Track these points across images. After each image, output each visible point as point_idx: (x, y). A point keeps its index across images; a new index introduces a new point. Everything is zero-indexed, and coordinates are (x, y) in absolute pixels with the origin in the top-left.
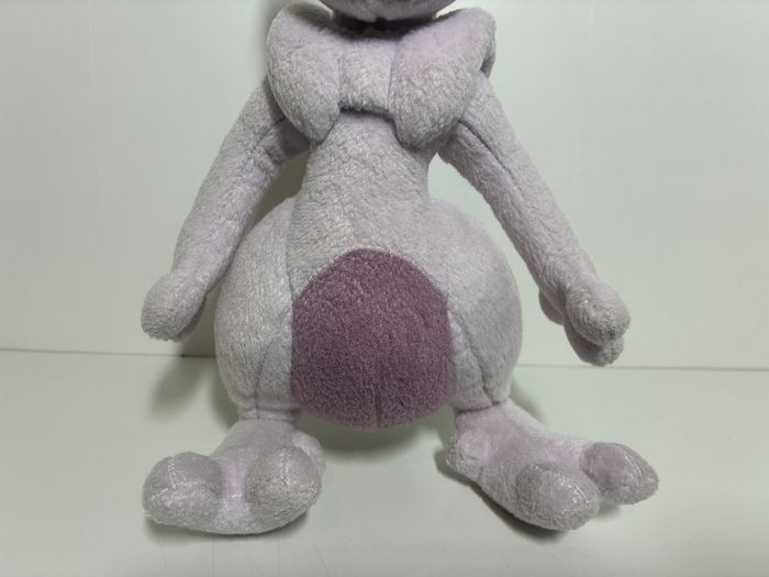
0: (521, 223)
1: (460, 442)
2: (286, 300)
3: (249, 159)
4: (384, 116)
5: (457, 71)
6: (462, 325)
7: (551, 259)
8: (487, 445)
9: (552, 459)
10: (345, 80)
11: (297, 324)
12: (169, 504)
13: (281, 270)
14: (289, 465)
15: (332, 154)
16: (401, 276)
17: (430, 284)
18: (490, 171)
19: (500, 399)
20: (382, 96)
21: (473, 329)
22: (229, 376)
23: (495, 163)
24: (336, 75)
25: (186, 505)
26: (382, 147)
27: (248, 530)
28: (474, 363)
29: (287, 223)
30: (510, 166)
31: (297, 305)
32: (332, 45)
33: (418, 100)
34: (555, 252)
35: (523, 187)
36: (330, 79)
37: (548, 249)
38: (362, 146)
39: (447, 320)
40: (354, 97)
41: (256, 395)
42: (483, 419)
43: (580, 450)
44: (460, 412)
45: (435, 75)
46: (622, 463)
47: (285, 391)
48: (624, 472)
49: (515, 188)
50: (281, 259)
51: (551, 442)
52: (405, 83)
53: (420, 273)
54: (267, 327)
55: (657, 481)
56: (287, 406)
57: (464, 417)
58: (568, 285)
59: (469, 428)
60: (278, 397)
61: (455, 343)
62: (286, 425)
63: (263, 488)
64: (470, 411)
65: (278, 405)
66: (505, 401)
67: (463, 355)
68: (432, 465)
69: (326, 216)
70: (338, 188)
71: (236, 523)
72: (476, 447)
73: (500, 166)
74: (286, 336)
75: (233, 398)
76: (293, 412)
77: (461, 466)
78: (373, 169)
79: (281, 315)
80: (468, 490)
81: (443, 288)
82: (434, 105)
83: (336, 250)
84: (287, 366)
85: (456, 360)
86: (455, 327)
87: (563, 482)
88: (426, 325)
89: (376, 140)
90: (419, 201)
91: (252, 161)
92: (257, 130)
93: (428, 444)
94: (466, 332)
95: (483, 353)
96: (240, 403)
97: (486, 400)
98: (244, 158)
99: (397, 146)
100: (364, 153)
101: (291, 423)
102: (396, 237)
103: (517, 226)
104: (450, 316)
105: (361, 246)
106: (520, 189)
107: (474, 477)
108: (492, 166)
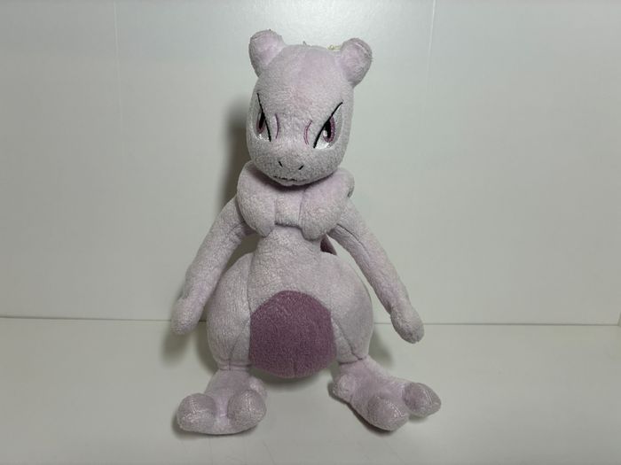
1: (340, 381)
2: (247, 314)
3: (227, 237)
4: (298, 227)
5: (332, 208)
6: (339, 325)
7: (385, 289)
8: (354, 382)
9: (388, 391)
10: (277, 212)
11: (252, 326)
12: (192, 421)
13: (244, 299)
14: (250, 400)
15: (271, 243)
16: (306, 303)
17: (321, 305)
18: (352, 244)
19: (363, 357)
20: (296, 219)
21: (344, 327)
22: (215, 350)
23: (355, 240)
24: (273, 209)
25: (200, 422)
26: (296, 241)
27: (229, 432)
28: (346, 343)
29: (248, 273)
30: (363, 242)
31: (253, 317)
32: (271, 194)
33: (313, 223)
35: (370, 253)
36: (270, 210)
37: (383, 284)
38: (286, 241)
39: (330, 323)
40: (282, 220)
41: (229, 359)
42: (354, 368)
43: (403, 387)
44: (341, 364)
45: (321, 211)
46: (422, 395)
47: (246, 358)
48: (423, 400)
49: (366, 253)
50: (244, 292)
51: (388, 382)
52: (307, 214)
53: (315, 300)
54: (237, 328)
55: (440, 404)
56: (246, 363)
57: (343, 366)
58: (392, 305)
59: (346, 373)
60: (242, 361)
61: (335, 334)
62: (245, 373)
63: (238, 412)
64: (347, 363)
65: (241, 364)
66: (366, 357)
67: (340, 340)
68: (326, 391)
70: (274, 260)
71: (223, 429)
72: (348, 385)
73: (357, 242)
74: (247, 332)
75: (216, 360)
76: (248, 366)
77: (341, 394)
78: (292, 251)
79: (245, 322)
80: (346, 406)
81: (328, 307)
82: (321, 224)
83: (273, 291)
84: (247, 347)
85: (336, 342)
86: (335, 326)
87: (390, 405)
88: (320, 327)
89: (293, 238)
90: (315, 263)
91: (228, 239)
92: (231, 225)
93: (325, 378)
94: (341, 328)
95: (351, 338)
96: (220, 362)
97: (354, 358)
98: (223, 237)
99: (303, 240)
100: (287, 244)
101: (247, 371)
102: (304, 284)
104: (332, 320)
105: (286, 289)
106: (368, 253)
107: (348, 400)
108: (353, 242)
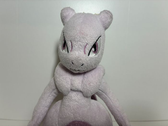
0: (112, 108)
3: (50, 94)
4: (81, 91)
5: (96, 83)
7: (119, 118)
10: (72, 84)
13: (57, 123)
15: (69, 98)
18: (105, 97)
20: (80, 88)
24: (70, 83)
26: (80, 97)
29: (59, 111)
30: (109, 96)
32: (69, 76)
33: (88, 90)
34: (120, 116)
35: (112, 101)
36: (68, 84)
38: (75, 98)
40: (74, 88)
45: (92, 84)
49: (110, 101)
50: (57, 120)
52: (85, 86)
53: (89, 125)
69: (67, 112)
70: (70, 106)
73: (107, 96)
78: (78, 102)
82: (91, 90)
83: (69, 121)
90: (88, 107)
91: (51, 95)
92: (52, 89)
99: (83, 97)
100: (76, 99)
102: (83, 118)
103: (111, 109)
105: (75, 120)
106: (111, 101)
108: (105, 96)
